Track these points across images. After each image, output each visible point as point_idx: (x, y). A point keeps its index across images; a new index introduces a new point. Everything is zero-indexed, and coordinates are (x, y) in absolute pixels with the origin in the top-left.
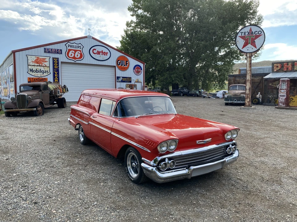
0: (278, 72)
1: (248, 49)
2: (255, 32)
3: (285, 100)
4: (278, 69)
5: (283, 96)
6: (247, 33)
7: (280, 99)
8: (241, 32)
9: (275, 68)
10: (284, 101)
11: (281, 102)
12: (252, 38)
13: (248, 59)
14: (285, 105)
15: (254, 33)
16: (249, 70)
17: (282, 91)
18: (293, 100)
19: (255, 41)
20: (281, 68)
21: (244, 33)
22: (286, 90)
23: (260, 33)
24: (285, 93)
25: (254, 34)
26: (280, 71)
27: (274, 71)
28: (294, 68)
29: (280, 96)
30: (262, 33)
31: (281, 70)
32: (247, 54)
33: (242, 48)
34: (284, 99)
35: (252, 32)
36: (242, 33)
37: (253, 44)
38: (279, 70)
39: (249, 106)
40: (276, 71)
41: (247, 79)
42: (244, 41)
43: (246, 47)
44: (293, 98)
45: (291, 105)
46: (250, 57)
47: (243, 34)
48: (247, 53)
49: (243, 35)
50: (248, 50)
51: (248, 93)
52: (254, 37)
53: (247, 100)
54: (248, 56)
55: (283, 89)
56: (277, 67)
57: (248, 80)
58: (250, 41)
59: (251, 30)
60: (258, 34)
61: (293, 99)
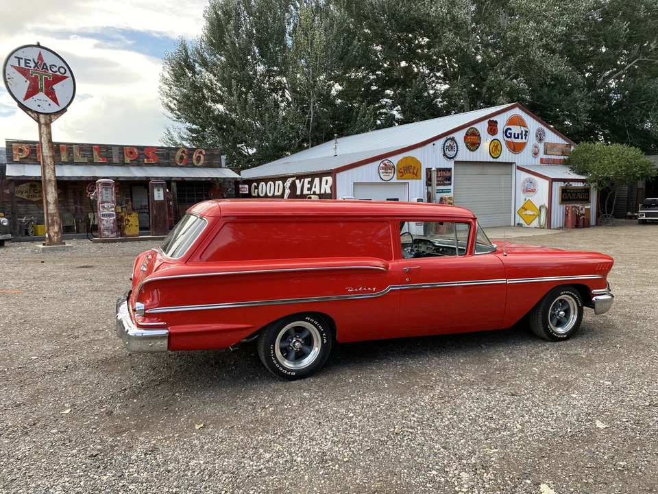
0: (24, 164)
1: (39, 102)
2: (51, 66)
3: (113, 223)
4: (24, 156)
5: (110, 215)
6: (32, 64)
7: (104, 222)
8: (15, 55)
9: (15, 152)
10: (112, 225)
11: (107, 229)
12: (46, 79)
13: (44, 129)
14: (114, 235)
15: (49, 68)
16: (49, 155)
17: (106, 205)
18: (130, 223)
19: (54, 87)
20: (29, 155)
21: (26, 63)
22: (113, 203)
23: (62, 70)
24: (113, 209)
25: (50, 72)
26: (27, 161)
27: (14, 160)
28: (60, 156)
29: (103, 215)
30: (68, 74)
31: (30, 159)
32: (38, 116)
33: (25, 99)
34: (112, 221)
35: (45, 64)
36: (19, 59)
37: (51, 94)
38: (25, 158)
39: (60, 242)
40: (18, 160)
41: (47, 178)
42: (28, 82)
43: (36, 97)
44: (129, 218)
45: (127, 232)
46: (48, 125)
47: (22, 62)
48: (38, 113)
49: (22, 65)
50: (39, 106)
51: (53, 212)
52: (49, 76)
53: (53, 229)
54: (42, 120)
55: (108, 202)
56: (21, 150)
57: (50, 180)
58: (41, 84)
59: (40, 58)
60: (58, 73)
61: (129, 221)
